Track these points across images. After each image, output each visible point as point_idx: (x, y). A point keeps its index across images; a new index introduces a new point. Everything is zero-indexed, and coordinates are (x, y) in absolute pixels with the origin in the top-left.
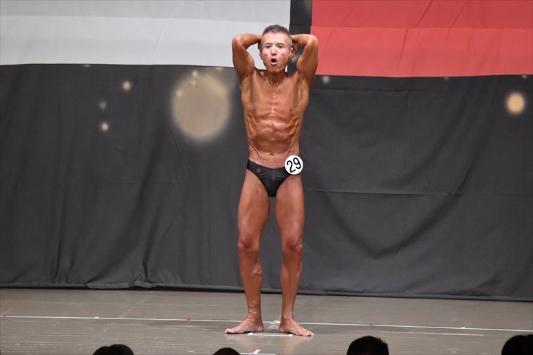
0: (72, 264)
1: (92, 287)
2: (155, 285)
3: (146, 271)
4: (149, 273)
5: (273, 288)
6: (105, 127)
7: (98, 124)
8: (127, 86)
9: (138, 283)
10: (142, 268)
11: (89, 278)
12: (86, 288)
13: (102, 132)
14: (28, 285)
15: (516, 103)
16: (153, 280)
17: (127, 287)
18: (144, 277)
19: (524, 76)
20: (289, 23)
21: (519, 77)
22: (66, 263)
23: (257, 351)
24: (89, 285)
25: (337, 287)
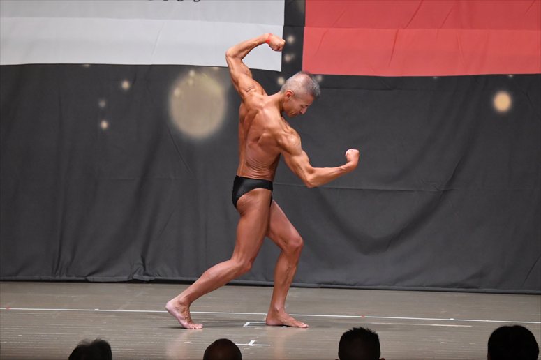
0: (73, 259)
1: (92, 280)
2: (153, 278)
3: (144, 266)
4: (147, 267)
5: (267, 280)
6: (104, 125)
7: (97, 122)
8: (126, 85)
9: (136, 276)
10: (141, 262)
11: (89, 271)
12: (86, 281)
13: (101, 129)
14: (29, 278)
15: (502, 102)
16: (151, 273)
17: (126, 280)
18: (143, 270)
19: (511, 76)
20: (283, 24)
21: (505, 76)
22: (66, 256)
23: (252, 342)
24: (89, 278)
25: (329, 280)
